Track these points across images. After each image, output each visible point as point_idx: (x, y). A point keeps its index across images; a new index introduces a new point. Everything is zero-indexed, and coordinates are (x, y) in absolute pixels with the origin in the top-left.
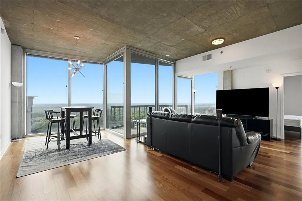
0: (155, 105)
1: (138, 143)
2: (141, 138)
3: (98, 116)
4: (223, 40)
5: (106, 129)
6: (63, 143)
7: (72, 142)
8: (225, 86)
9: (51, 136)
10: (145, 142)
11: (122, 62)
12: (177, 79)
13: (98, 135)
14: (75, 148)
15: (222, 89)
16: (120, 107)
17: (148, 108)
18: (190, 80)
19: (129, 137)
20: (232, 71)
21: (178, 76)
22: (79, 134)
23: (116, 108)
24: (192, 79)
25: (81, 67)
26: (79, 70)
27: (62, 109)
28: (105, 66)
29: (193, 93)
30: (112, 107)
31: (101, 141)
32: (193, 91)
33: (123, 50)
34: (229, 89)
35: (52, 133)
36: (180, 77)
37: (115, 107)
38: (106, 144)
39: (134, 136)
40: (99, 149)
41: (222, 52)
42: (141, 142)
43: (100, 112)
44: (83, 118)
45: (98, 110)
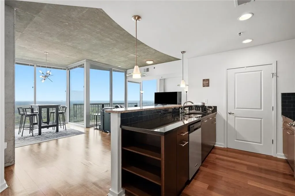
0: (109, 103)
1: (95, 129)
2: (97, 127)
3: (63, 112)
4: (153, 62)
5: (68, 123)
6: (36, 131)
7: (43, 130)
8: (160, 89)
9: (25, 127)
10: (100, 128)
11: (83, 68)
12: (128, 83)
13: (63, 125)
14: (45, 134)
15: (158, 92)
16: (81, 105)
17: (101, 105)
18: (139, 84)
19: (88, 127)
20: (164, 79)
21: (129, 81)
22: (46, 125)
23: (78, 106)
24: (140, 83)
25: (50, 74)
26: (48, 77)
27: (31, 106)
28: (68, 71)
29: (141, 94)
30: (74, 105)
31: (66, 130)
32: (141, 92)
33: (84, 62)
34: (163, 91)
35: (25, 125)
36: (131, 82)
37: (76, 105)
38: (71, 131)
39: (92, 126)
40: (65, 134)
41: (154, 68)
42: (97, 129)
43: (65, 108)
44: (50, 113)
45: (63, 107)
